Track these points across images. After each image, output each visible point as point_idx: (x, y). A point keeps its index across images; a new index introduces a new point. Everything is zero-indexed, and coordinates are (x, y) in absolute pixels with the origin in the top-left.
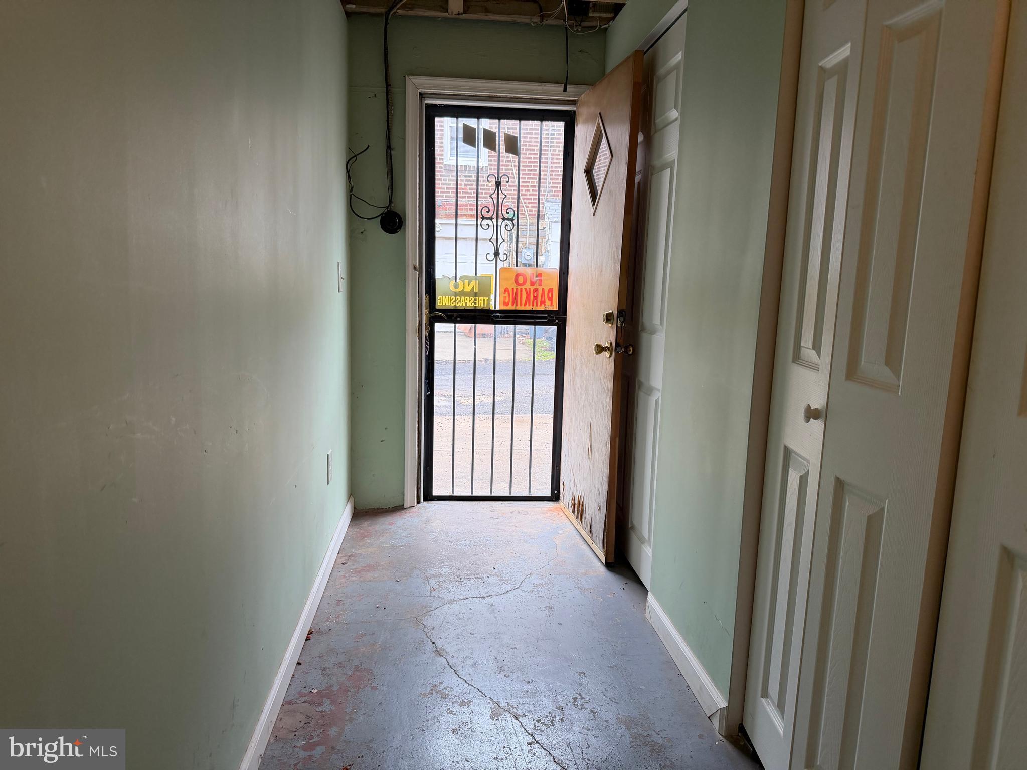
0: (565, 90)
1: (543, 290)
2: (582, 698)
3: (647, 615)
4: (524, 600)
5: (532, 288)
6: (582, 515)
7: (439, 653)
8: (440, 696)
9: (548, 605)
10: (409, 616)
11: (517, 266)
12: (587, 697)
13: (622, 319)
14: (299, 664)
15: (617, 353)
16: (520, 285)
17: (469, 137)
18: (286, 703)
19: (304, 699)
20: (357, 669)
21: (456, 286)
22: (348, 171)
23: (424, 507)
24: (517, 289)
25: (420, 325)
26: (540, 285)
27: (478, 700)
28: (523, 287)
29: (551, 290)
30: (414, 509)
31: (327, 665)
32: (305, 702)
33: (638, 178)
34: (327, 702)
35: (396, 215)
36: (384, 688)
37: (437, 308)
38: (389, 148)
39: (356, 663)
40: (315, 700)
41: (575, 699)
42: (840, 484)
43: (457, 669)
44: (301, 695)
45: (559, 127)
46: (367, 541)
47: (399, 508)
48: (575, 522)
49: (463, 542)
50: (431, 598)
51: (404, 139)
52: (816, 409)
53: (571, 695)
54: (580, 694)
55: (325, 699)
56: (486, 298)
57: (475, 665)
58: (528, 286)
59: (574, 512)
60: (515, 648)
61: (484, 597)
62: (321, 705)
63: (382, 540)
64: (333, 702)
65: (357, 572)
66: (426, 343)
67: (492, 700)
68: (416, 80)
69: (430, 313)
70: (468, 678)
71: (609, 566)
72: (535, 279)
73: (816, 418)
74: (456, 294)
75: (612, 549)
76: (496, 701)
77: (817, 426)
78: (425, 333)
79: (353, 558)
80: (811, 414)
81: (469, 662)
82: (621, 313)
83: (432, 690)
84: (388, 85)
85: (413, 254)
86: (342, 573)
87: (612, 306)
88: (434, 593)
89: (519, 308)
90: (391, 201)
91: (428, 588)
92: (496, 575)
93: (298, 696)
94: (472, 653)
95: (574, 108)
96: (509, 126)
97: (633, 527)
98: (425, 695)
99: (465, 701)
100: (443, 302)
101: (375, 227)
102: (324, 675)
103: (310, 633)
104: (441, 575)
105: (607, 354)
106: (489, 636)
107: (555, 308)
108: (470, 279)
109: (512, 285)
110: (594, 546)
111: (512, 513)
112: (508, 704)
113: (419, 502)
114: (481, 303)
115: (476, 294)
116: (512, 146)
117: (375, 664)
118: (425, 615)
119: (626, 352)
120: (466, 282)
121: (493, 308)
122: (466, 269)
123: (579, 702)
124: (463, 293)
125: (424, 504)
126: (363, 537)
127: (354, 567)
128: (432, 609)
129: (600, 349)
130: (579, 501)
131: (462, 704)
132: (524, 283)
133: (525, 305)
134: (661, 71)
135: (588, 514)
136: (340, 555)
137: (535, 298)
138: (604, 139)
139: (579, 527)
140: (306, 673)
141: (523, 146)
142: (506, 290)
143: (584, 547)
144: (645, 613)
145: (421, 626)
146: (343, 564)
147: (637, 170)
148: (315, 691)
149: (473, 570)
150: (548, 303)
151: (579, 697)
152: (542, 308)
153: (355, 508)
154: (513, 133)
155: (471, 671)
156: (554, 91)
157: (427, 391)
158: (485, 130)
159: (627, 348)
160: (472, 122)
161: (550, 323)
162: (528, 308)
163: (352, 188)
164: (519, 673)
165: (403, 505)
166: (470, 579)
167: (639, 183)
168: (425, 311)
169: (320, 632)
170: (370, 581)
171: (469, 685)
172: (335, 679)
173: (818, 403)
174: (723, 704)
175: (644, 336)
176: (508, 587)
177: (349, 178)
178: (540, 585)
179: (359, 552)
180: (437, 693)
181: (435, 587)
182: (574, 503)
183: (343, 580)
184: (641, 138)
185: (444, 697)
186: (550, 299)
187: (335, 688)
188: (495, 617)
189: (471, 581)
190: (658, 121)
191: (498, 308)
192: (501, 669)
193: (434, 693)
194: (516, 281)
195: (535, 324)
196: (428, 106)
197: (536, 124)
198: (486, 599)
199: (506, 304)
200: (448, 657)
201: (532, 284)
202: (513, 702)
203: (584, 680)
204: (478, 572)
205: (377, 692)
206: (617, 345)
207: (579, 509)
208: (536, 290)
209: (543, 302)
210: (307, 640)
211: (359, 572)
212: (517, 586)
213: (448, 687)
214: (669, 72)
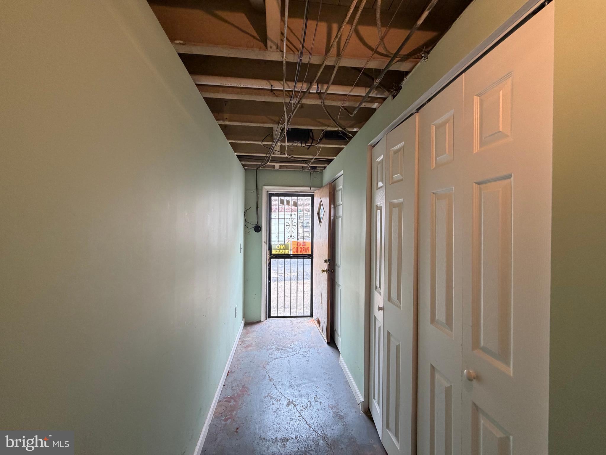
0: (311, 189)
1: (306, 247)
2: (317, 397)
3: (340, 362)
4: (299, 358)
5: (302, 247)
6: (320, 324)
7: (270, 380)
8: (270, 397)
9: (308, 360)
10: (261, 365)
11: (297, 240)
12: (319, 397)
13: (329, 262)
14: (224, 385)
15: (328, 273)
16: (299, 246)
17: (282, 202)
18: (219, 402)
19: (225, 400)
20: (243, 387)
21: (278, 247)
22: (244, 215)
23: (268, 321)
24: (298, 247)
25: (267, 260)
26: (305, 246)
27: (283, 399)
28: (300, 247)
29: (308, 247)
30: (264, 322)
31: (233, 386)
32: (225, 401)
33: (332, 218)
34: (233, 401)
35: (259, 227)
36: (252, 395)
37: (272, 254)
38: (257, 207)
39: (243, 384)
40: (229, 400)
41: (315, 397)
42: (389, 333)
43: (276, 386)
44: (224, 398)
45: (310, 198)
46: (249, 335)
47: (260, 322)
48: (318, 326)
49: (280, 335)
50: (269, 358)
51: (262, 204)
52: (381, 307)
53: (313, 396)
54: (316, 396)
55: (232, 400)
56: (288, 251)
57: (282, 385)
58: (301, 246)
59: (317, 323)
60: (296, 377)
61: (286, 357)
62: (231, 402)
63: (253, 334)
64: (235, 401)
65: (245, 348)
66: (268, 265)
67: (287, 399)
68: (266, 187)
69: (270, 256)
70: (279, 390)
71: (328, 343)
72: (303, 244)
73: (381, 310)
74: (278, 249)
75: (329, 337)
76: (289, 399)
77: (381, 312)
78: (268, 262)
79: (243, 342)
80: (380, 309)
81: (281, 383)
82: (329, 260)
83: (267, 395)
84: (257, 189)
85: (264, 238)
86: (240, 348)
87: (326, 258)
88: (270, 356)
89: (298, 253)
90: (258, 223)
91: (268, 354)
92: (291, 348)
93: (223, 399)
94: (281, 380)
95: (313, 194)
96: (294, 199)
97: (336, 330)
98: (265, 397)
99: (278, 399)
100: (274, 252)
101: (253, 230)
102: (232, 389)
103: (229, 372)
104: (272, 348)
105: (325, 272)
106: (287, 373)
107: (310, 253)
108: (283, 245)
109: (296, 246)
110: (323, 336)
111: (297, 323)
112: (293, 400)
113: (266, 319)
114: (286, 252)
115: (284, 249)
116: (295, 204)
117: (249, 384)
118: (266, 364)
119: (331, 272)
120: (282, 245)
121: (290, 254)
122: (281, 241)
123: (316, 399)
124: (280, 249)
125: (268, 319)
126: (247, 333)
127: (244, 345)
128: (269, 362)
129: (323, 271)
130: (319, 319)
131: (277, 401)
132: (300, 246)
133: (300, 252)
134: (337, 189)
135: (321, 324)
136: (240, 341)
137: (304, 250)
138: (322, 206)
139: (319, 328)
140: (226, 389)
141: (298, 204)
142: (294, 248)
143: (320, 336)
144: (339, 362)
145: (265, 369)
146: (240, 344)
147: (332, 215)
148: (229, 396)
149: (283, 346)
150: (308, 251)
151: (316, 397)
152: (305, 253)
153: (245, 322)
154: (296, 201)
155: (281, 387)
156: (307, 190)
157: (269, 281)
158: (287, 200)
159: (331, 270)
160: (283, 198)
161: (309, 258)
162: (301, 253)
163: (246, 219)
164: (297, 388)
165: (261, 321)
166: (282, 350)
167: (333, 220)
168: (268, 255)
169: (231, 372)
170: (249, 351)
171: (280, 393)
172: (236, 391)
173: (381, 306)
174: (362, 400)
175: (336, 267)
176: (295, 353)
177: (245, 216)
178: (305, 352)
179: (246, 339)
180: (269, 396)
181: (270, 353)
182: (317, 320)
183: (240, 351)
184: (332, 206)
185: (272, 398)
186: (308, 250)
187: (236, 395)
188: (290, 365)
189: (282, 351)
190: (337, 203)
191: (292, 254)
192: (291, 386)
193: (268, 396)
194: (297, 245)
195: (304, 258)
196: (269, 194)
197: (303, 198)
198: (287, 358)
199: (294, 252)
200: (274, 382)
201: (303, 246)
202: (294, 399)
203: (318, 390)
204: (285, 347)
205: (249, 396)
206: (328, 270)
207: (319, 322)
208: (304, 248)
209: (306, 251)
210: (227, 375)
211: (245, 347)
212: (297, 352)
213: (273, 394)
214: (339, 190)
